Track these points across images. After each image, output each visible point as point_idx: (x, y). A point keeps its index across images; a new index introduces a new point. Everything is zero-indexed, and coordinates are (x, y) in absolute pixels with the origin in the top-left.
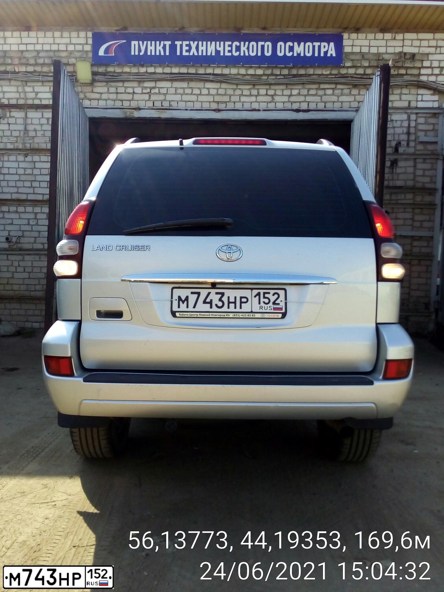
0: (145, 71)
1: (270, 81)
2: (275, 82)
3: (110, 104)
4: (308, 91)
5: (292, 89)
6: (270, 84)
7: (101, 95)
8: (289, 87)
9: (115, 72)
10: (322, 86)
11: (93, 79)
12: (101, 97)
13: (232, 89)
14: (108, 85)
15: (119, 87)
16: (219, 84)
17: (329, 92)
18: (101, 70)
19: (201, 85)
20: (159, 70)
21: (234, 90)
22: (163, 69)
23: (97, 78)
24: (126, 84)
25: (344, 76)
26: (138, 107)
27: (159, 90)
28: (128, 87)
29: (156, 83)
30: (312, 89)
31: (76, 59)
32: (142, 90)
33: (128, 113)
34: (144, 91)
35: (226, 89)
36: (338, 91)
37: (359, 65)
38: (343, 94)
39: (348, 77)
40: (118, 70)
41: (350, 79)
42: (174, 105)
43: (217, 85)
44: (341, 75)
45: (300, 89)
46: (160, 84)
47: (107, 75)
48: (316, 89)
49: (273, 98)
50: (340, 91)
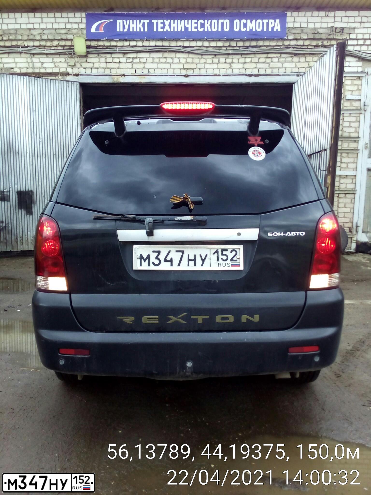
0: (129, 44)
1: (228, 51)
2: (232, 53)
3: (101, 71)
4: (259, 59)
5: (246, 58)
6: (228, 54)
7: (94, 64)
8: (243, 56)
9: (104, 46)
10: (270, 55)
11: (87, 51)
12: (93, 66)
13: (198, 58)
14: (99, 56)
15: (108, 57)
16: (187, 54)
17: (275, 60)
18: (94, 44)
19: (173, 55)
20: (140, 44)
21: (200, 59)
22: (143, 43)
23: (90, 50)
24: (113, 55)
25: (287, 47)
26: (123, 74)
27: (140, 60)
28: (115, 58)
29: (137, 54)
30: (262, 58)
31: (73, 35)
32: (126, 59)
33: (115, 79)
34: (128, 61)
35: (193, 58)
36: (282, 59)
37: (299, 38)
38: (286, 61)
39: (290, 48)
40: (107, 44)
41: (292, 49)
42: (152, 71)
43: (186, 55)
44: (285, 46)
45: (252, 58)
46: (140, 55)
47: (98, 48)
48: (265, 57)
49: (231, 66)
50: (284, 59)
